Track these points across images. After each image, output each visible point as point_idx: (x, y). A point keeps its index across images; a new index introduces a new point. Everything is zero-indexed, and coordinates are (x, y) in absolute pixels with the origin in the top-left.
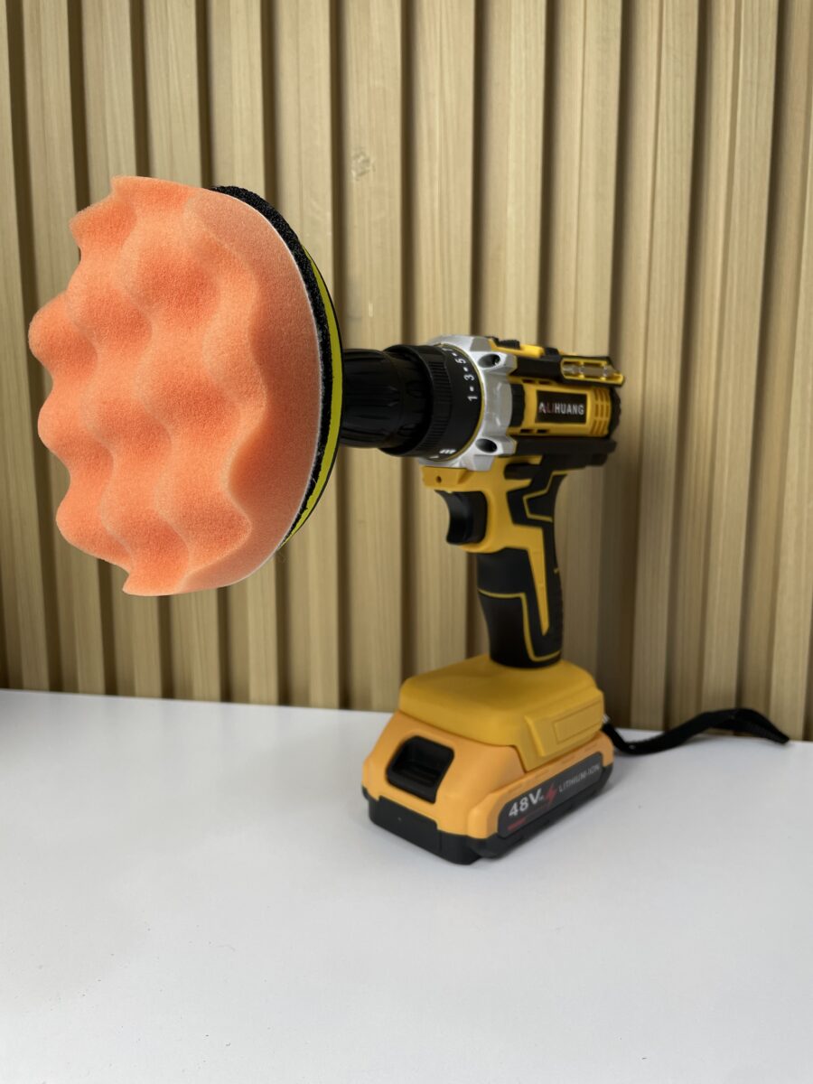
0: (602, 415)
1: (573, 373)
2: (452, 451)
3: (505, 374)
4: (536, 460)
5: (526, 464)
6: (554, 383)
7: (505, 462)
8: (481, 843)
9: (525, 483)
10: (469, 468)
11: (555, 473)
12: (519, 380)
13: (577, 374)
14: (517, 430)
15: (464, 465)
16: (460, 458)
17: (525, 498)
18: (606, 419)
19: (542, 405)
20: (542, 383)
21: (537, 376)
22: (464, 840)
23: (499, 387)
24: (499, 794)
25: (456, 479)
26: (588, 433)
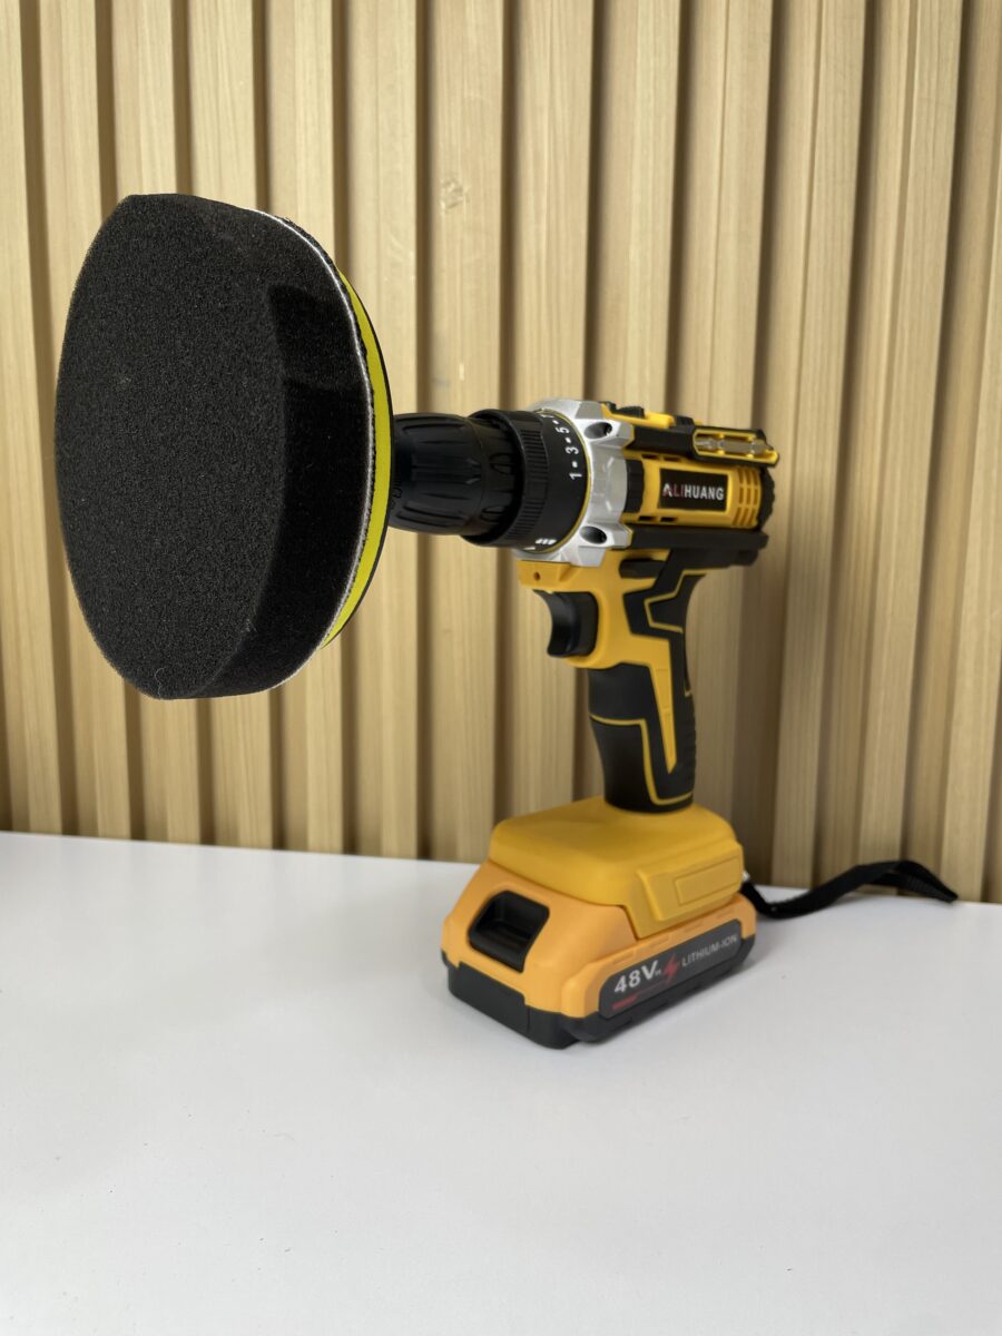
0: (748, 501)
1: (710, 447)
2: (552, 542)
3: (619, 447)
4: (661, 555)
5: (648, 560)
6: (683, 459)
7: (621, 556)
8: (578, 1023)
9: (648, 583)
10: (574, 563)
11: (686, 572)
12: (638, 456)
13: (715, 450)
14: (634, 517)
15: (567, 559)
16: (561, 549)
17: (647, 602)
18: (753, 507)
19: (667, 486)
20: (667, 459)
21: (661, 451)
22: (557, 1018)
23: (610, 463)
24: (601, 964)
25: (558, 576)
26: (730, 523)
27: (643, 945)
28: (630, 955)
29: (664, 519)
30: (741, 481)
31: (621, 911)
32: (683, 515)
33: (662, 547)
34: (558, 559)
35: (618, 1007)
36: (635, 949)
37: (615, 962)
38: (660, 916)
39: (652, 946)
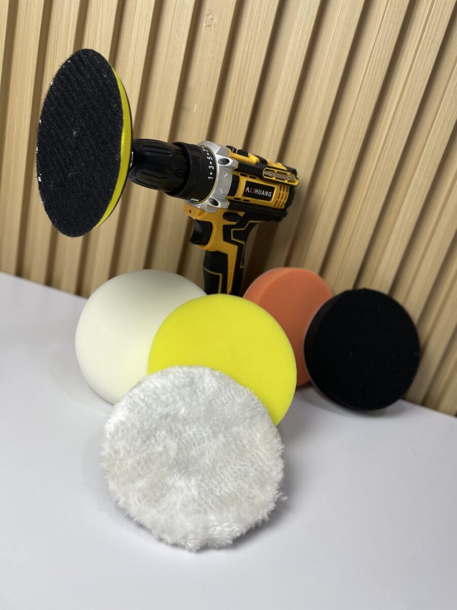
0: (282, 198)
1: (270, 175)
2: (197, 200)
3: (231, 169)
4: (242, 214)
5: (237, 215)
6: (258, 178)
7: (223, 211)
10: (205, 210)
11: (250, 221)
12: (238, 174)
13: (272, 177)
14: (232, 198)
15: (202, 208)
16: (201, 204)
17: (232, 230)
18: (284, 200)
19: (248, 188)
20: (251, 177)
21: (249, 173)
23: (226, 175)
25: (198, 213)
26: (272, 206)
29: (244, 200)
30: (280, 190)
32: (253, 200)
33: (242, 211)
34: (199, 207)
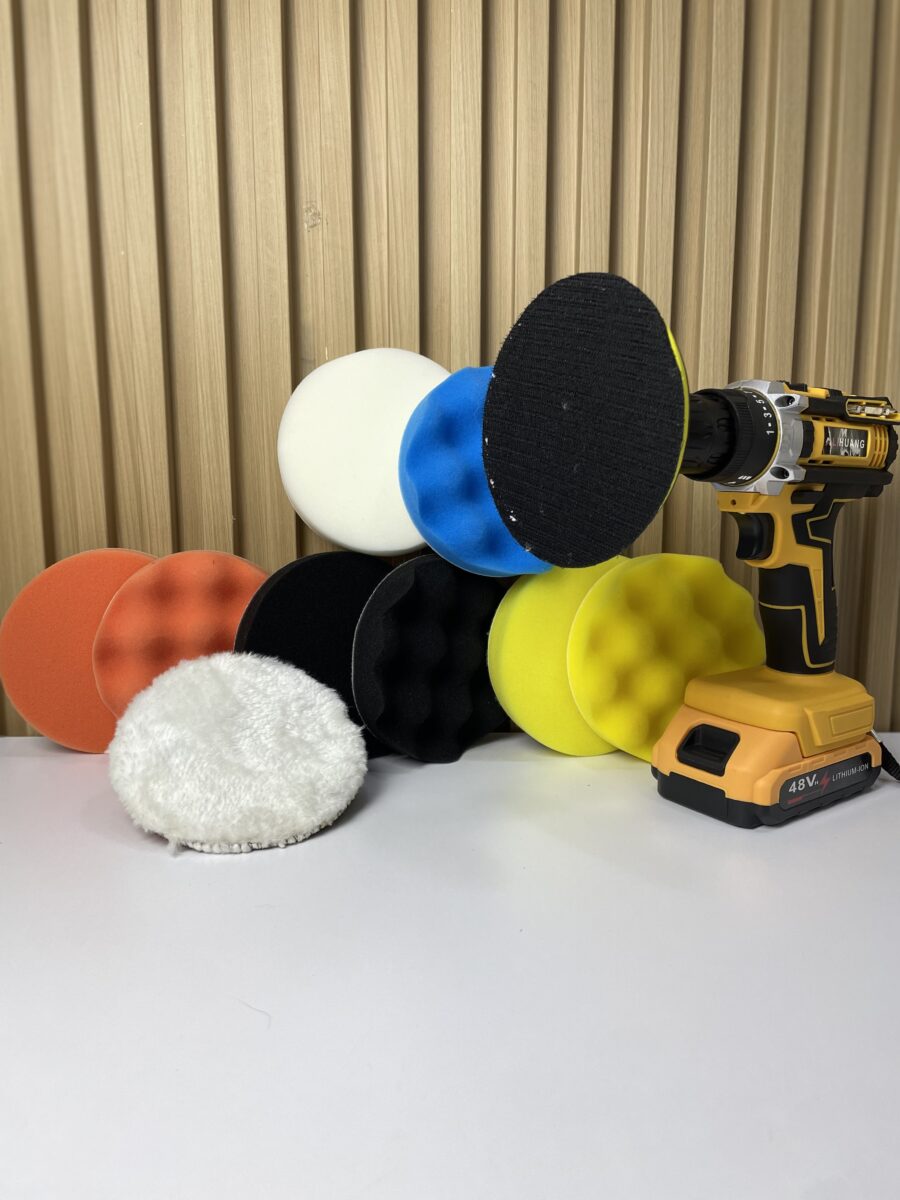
0: (880, 449)
1: (856, 411)
2: (749, 477)
3: (797, 413)
4: (820, 488)
5: (812, 491)
6: (838, 420)
7: (793, 488)
8: (764, 809)
9: (809, 507)
10: (762, 492)
11: (835, 500)
12: (809, 418)
13: (860, 413)
14: (806, 461)
15: (758, 490)
16: (755, 483)
17: (808, 521)
18: (884, 453)
19: (828, 439)
20: (828, 420)
21: (824, 415)
22: (750, 807)
23: (792, 424)
24: (779, 771)
25: (749, 502)
26: (867, 465)
27: (807, 761)
28: (799, 767)
29: (825, 462)
30: (876, 435)
31: (793, 735)
32: (837, 460)
33: (819, 482)
34: (752, 490)
35: (791, 802)
36: (802, 763)
37: (790, 770)
38: (819, 742)
39: (813, 763)
